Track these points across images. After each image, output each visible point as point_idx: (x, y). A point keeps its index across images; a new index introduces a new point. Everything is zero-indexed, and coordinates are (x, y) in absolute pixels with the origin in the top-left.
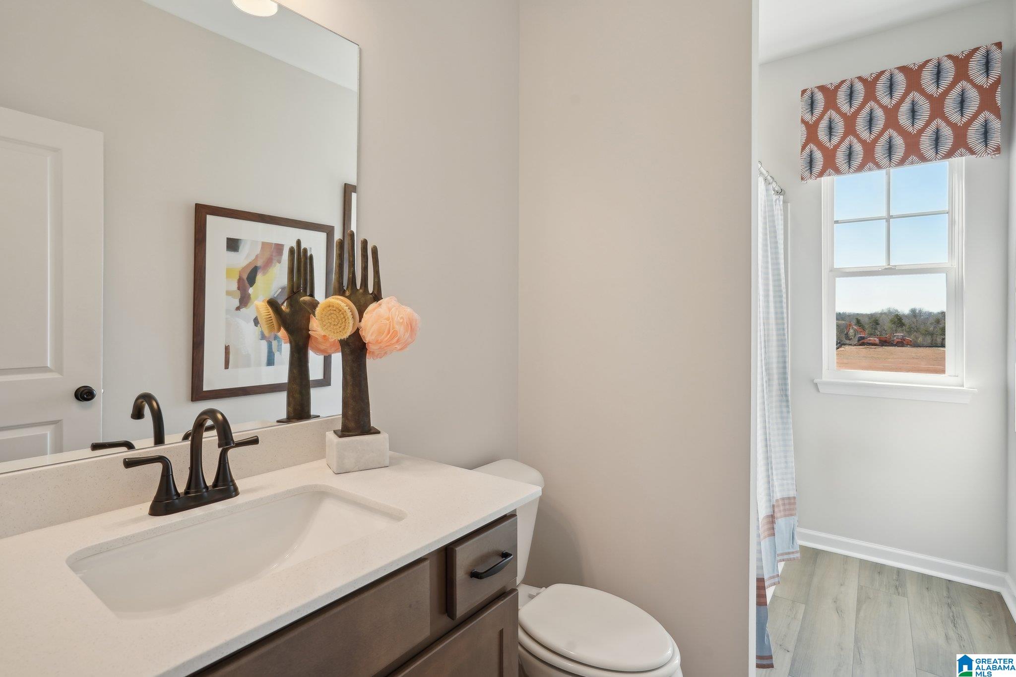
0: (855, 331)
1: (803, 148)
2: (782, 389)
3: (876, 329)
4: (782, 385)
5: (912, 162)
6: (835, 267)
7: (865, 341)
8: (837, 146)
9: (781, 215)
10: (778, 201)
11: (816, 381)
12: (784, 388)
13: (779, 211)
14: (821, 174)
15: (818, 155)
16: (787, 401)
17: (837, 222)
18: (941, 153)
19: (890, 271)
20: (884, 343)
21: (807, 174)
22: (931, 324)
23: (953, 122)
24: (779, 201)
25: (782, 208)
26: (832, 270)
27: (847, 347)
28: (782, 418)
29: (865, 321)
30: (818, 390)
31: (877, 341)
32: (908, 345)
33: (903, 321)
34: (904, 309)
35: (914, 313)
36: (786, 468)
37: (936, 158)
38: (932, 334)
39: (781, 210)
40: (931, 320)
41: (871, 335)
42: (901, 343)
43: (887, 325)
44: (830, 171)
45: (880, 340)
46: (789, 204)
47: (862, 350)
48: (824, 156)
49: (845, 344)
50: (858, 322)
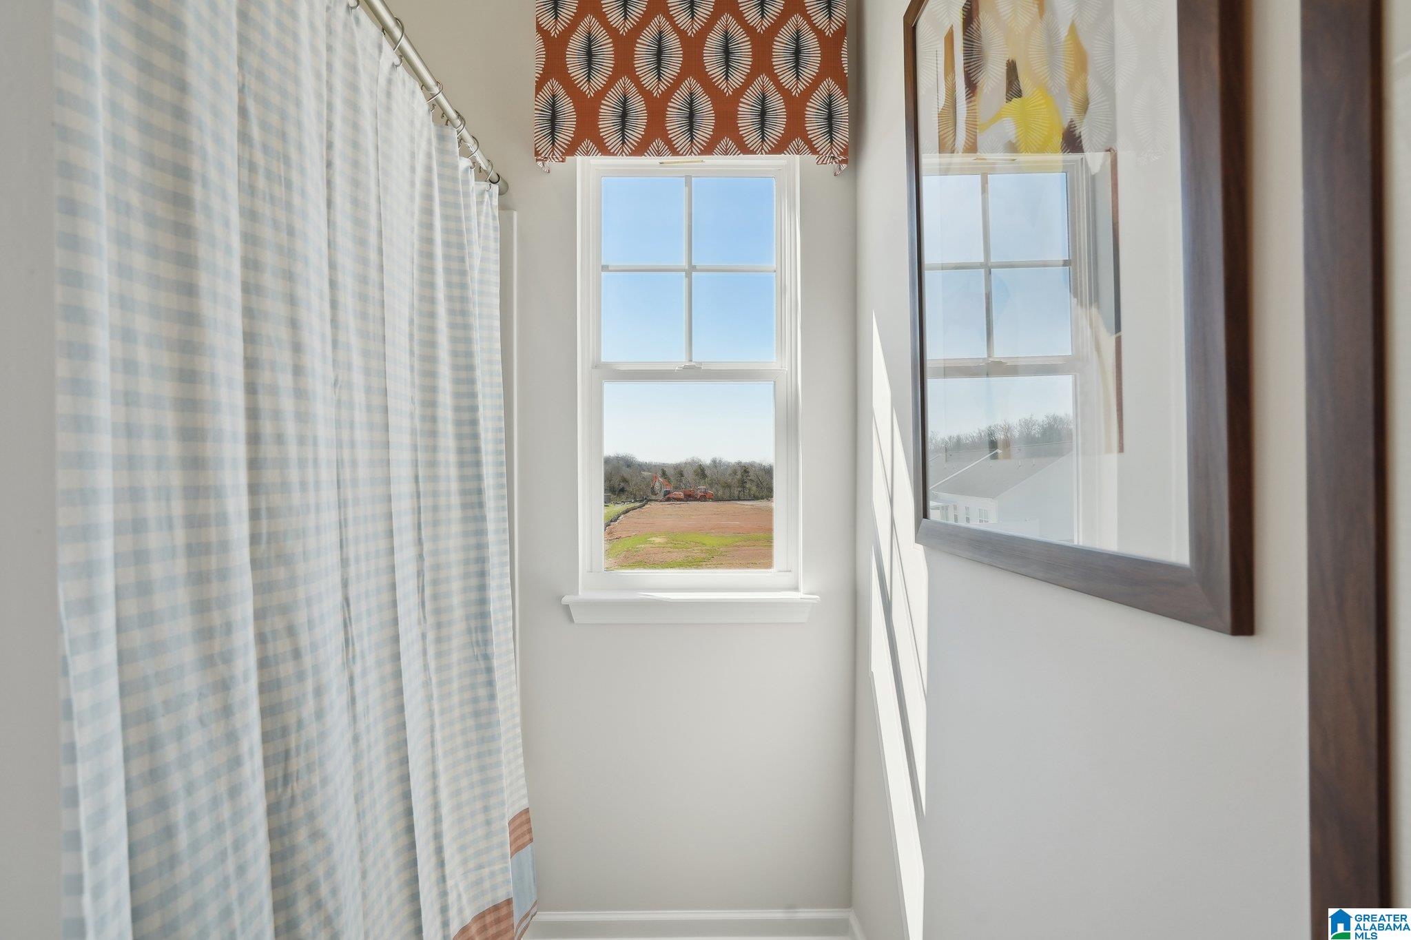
0: (661, 484)
1: (539, 86)
2: (477, 642)
3: (681, 481)
4: (476, 632)
5: (727, 150)
6: (603, 360)
7: (671, 496)
8: (601, 94)
9: (495, 229)
10: (487, 196)
11: (566, 599)
12: (480, 639)
13: (491, 221)
14: (571, 150)
15: (567, 107)
16: (489, 670)
17: (605, 268)
18: (770, 140)
19: (693, 373)
20: (689, 497)
21: (545, 144)
22: (730, 475)
23: (786, 87)
24: (491, 196)
25: (497, 215)
26: (597, 365)
27: (653, 504)
28: (476, 714)
29: (670, 472)
30: (571, 619)
31: (682, 495)
32: (710, 499)
33: (706, 472)
34: (706, 460)
35: (715, 464)
36: (488, 836)
37: (763, 148)
38: (729, 486)
39: (494, 217)
40: (730, 471)
41: (676, 488)
42: (704, 498)
43: (689, 476)
44: (587, 143)
45: (684, 495)
46: (515, 214)
47: (668, 506)
48: (578, 109)
49: (651, 500)
50: (664, 474)
